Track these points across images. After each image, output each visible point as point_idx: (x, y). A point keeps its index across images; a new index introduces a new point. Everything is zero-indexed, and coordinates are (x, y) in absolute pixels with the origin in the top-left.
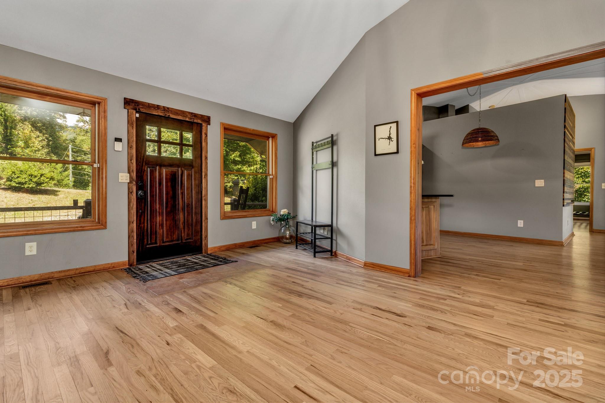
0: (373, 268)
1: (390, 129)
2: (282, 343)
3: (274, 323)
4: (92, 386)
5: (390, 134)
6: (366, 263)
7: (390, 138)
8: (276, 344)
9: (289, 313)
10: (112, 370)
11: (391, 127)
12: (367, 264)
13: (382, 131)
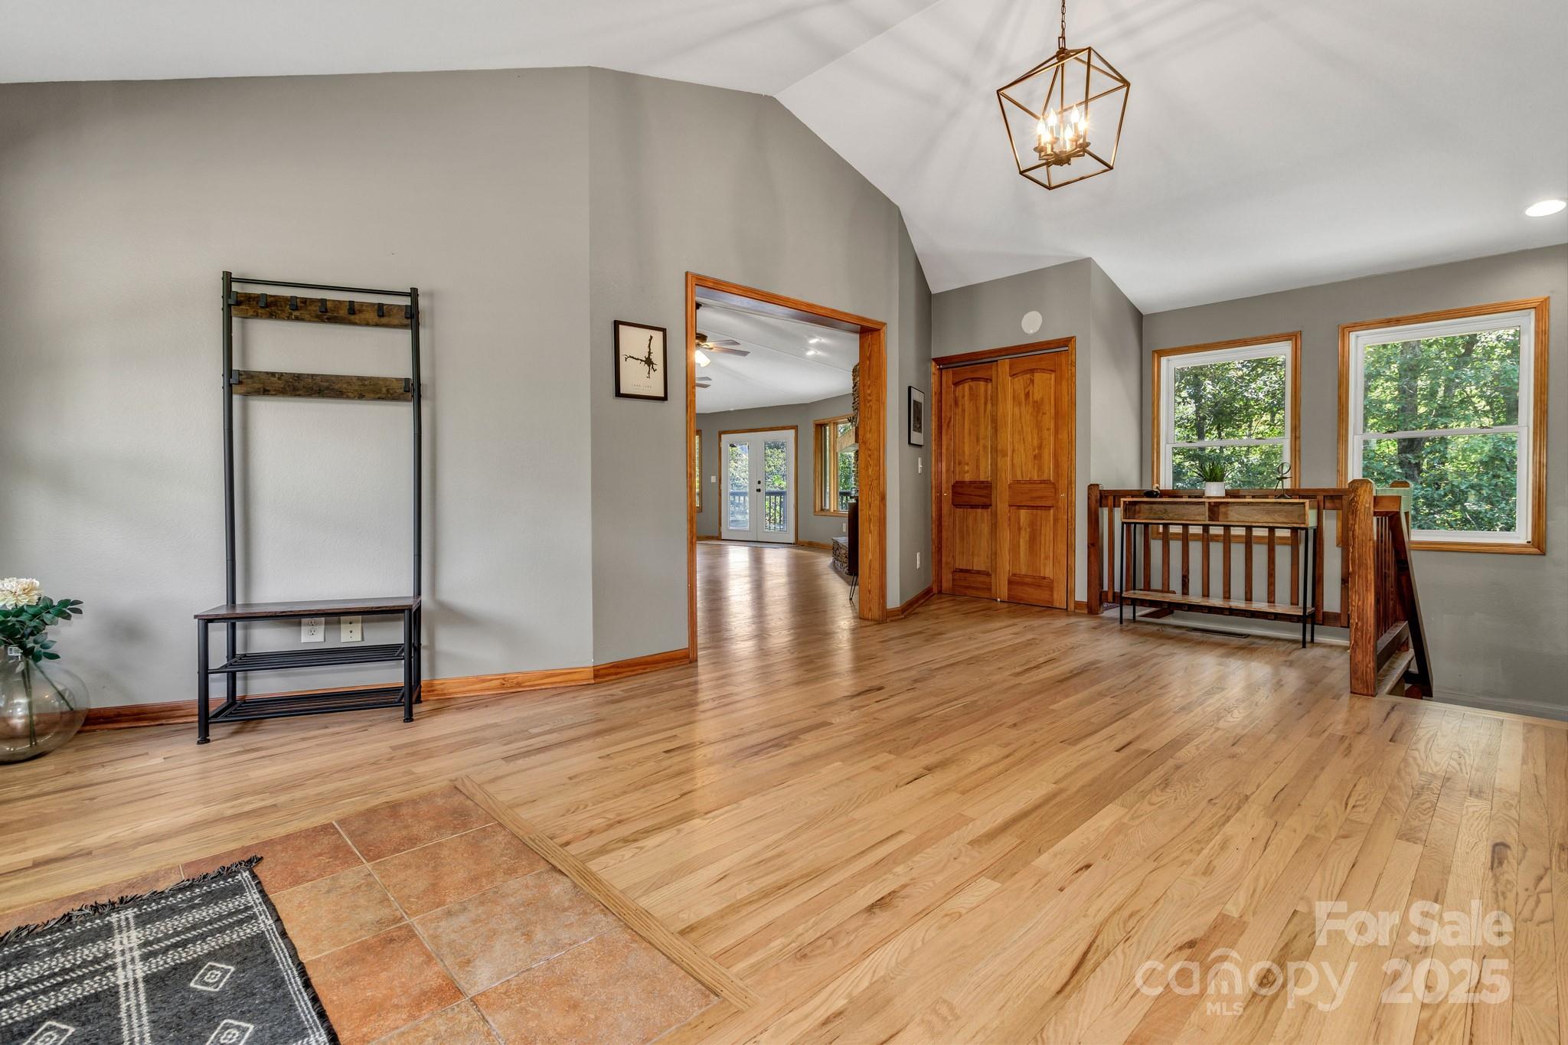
0: (617, 674)
1: (650, 340)
4: (1295, 912)
5: (650, 353)
6: (598, 670)
7: (649, 362)
10: (1233, 910)
11: (651, 337)
12: (602, 672)
13: (634, 341)
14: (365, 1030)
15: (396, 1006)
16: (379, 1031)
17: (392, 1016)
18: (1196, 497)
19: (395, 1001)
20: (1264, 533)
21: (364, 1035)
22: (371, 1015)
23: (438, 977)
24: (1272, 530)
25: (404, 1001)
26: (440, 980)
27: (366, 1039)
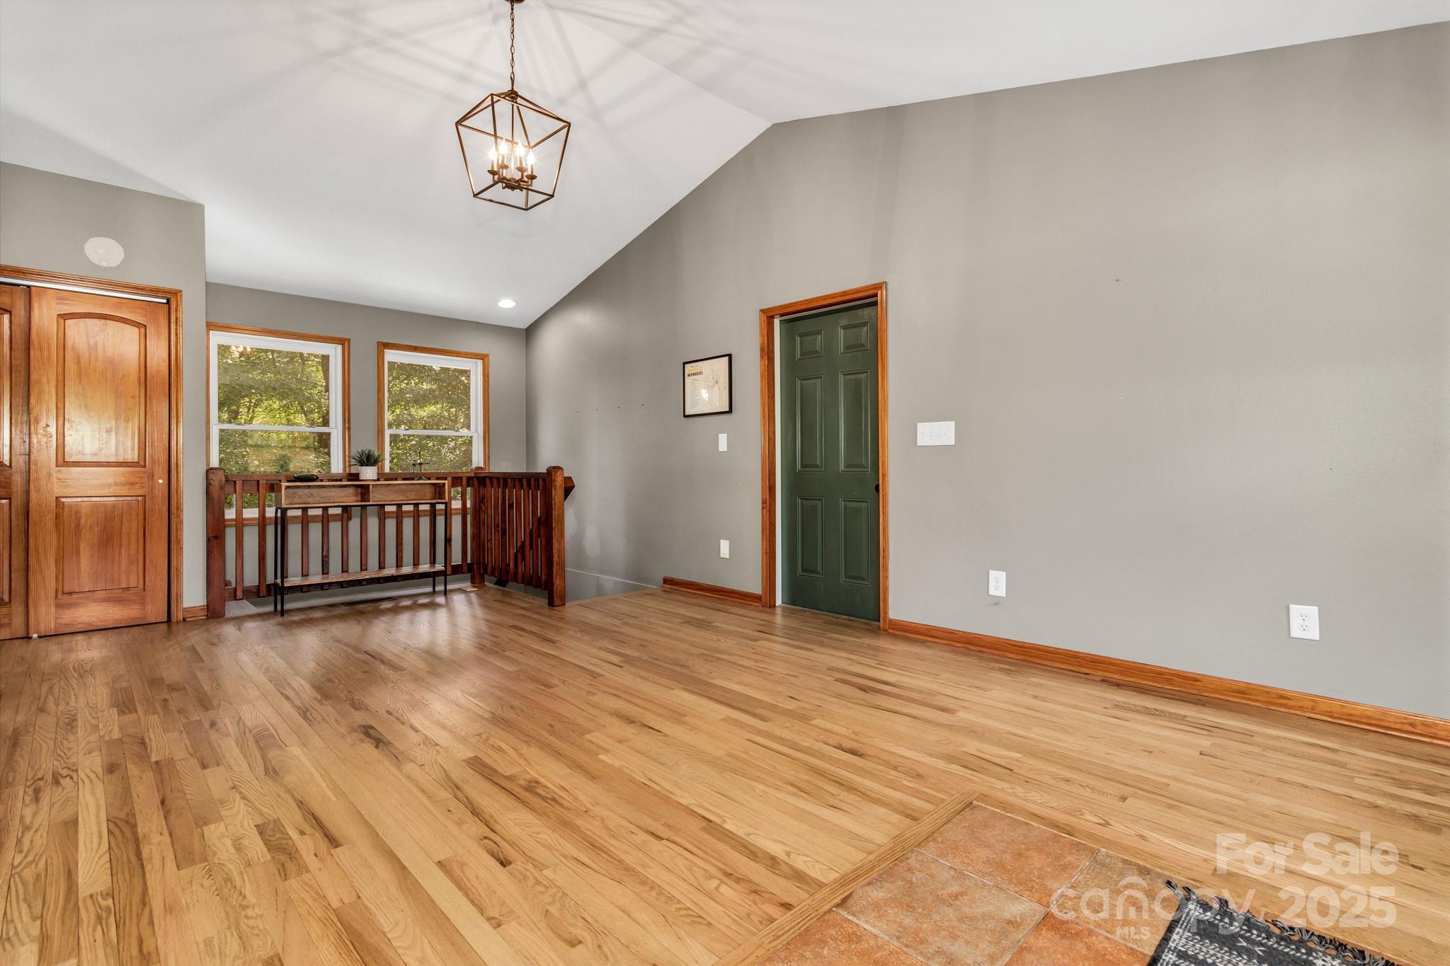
2: (620, 694)
3: (628, 719)
8: (631, 694)
9: (591, 739)
14: (1124, 957)
15: (1088, 948)
16: (1118, 947)
17: (1100, 947)
18: (337, 480)
19: (1084, 951)
20: (394, 509)
21: (1129, 954)
22: (1109, 960)
23: (1040, 935)
24: (399, 506)
25: (1080, 945)
26: (1044, 932)
27: (1130, 951)
